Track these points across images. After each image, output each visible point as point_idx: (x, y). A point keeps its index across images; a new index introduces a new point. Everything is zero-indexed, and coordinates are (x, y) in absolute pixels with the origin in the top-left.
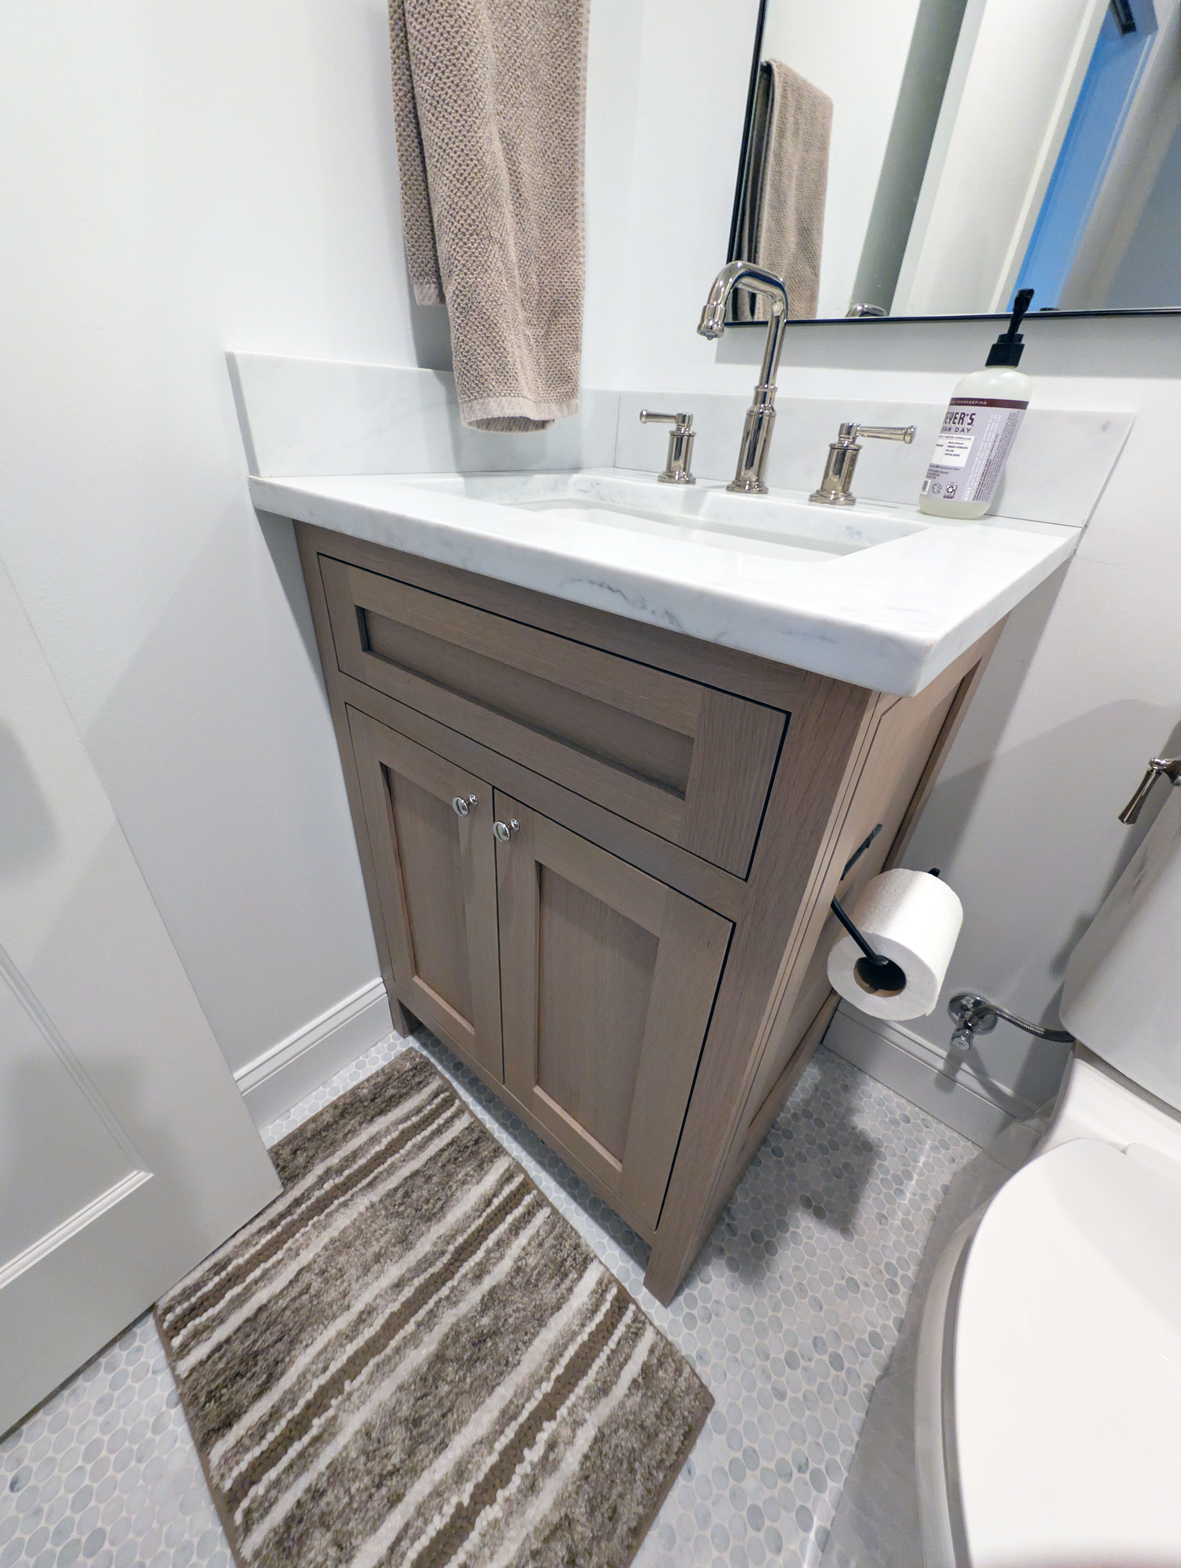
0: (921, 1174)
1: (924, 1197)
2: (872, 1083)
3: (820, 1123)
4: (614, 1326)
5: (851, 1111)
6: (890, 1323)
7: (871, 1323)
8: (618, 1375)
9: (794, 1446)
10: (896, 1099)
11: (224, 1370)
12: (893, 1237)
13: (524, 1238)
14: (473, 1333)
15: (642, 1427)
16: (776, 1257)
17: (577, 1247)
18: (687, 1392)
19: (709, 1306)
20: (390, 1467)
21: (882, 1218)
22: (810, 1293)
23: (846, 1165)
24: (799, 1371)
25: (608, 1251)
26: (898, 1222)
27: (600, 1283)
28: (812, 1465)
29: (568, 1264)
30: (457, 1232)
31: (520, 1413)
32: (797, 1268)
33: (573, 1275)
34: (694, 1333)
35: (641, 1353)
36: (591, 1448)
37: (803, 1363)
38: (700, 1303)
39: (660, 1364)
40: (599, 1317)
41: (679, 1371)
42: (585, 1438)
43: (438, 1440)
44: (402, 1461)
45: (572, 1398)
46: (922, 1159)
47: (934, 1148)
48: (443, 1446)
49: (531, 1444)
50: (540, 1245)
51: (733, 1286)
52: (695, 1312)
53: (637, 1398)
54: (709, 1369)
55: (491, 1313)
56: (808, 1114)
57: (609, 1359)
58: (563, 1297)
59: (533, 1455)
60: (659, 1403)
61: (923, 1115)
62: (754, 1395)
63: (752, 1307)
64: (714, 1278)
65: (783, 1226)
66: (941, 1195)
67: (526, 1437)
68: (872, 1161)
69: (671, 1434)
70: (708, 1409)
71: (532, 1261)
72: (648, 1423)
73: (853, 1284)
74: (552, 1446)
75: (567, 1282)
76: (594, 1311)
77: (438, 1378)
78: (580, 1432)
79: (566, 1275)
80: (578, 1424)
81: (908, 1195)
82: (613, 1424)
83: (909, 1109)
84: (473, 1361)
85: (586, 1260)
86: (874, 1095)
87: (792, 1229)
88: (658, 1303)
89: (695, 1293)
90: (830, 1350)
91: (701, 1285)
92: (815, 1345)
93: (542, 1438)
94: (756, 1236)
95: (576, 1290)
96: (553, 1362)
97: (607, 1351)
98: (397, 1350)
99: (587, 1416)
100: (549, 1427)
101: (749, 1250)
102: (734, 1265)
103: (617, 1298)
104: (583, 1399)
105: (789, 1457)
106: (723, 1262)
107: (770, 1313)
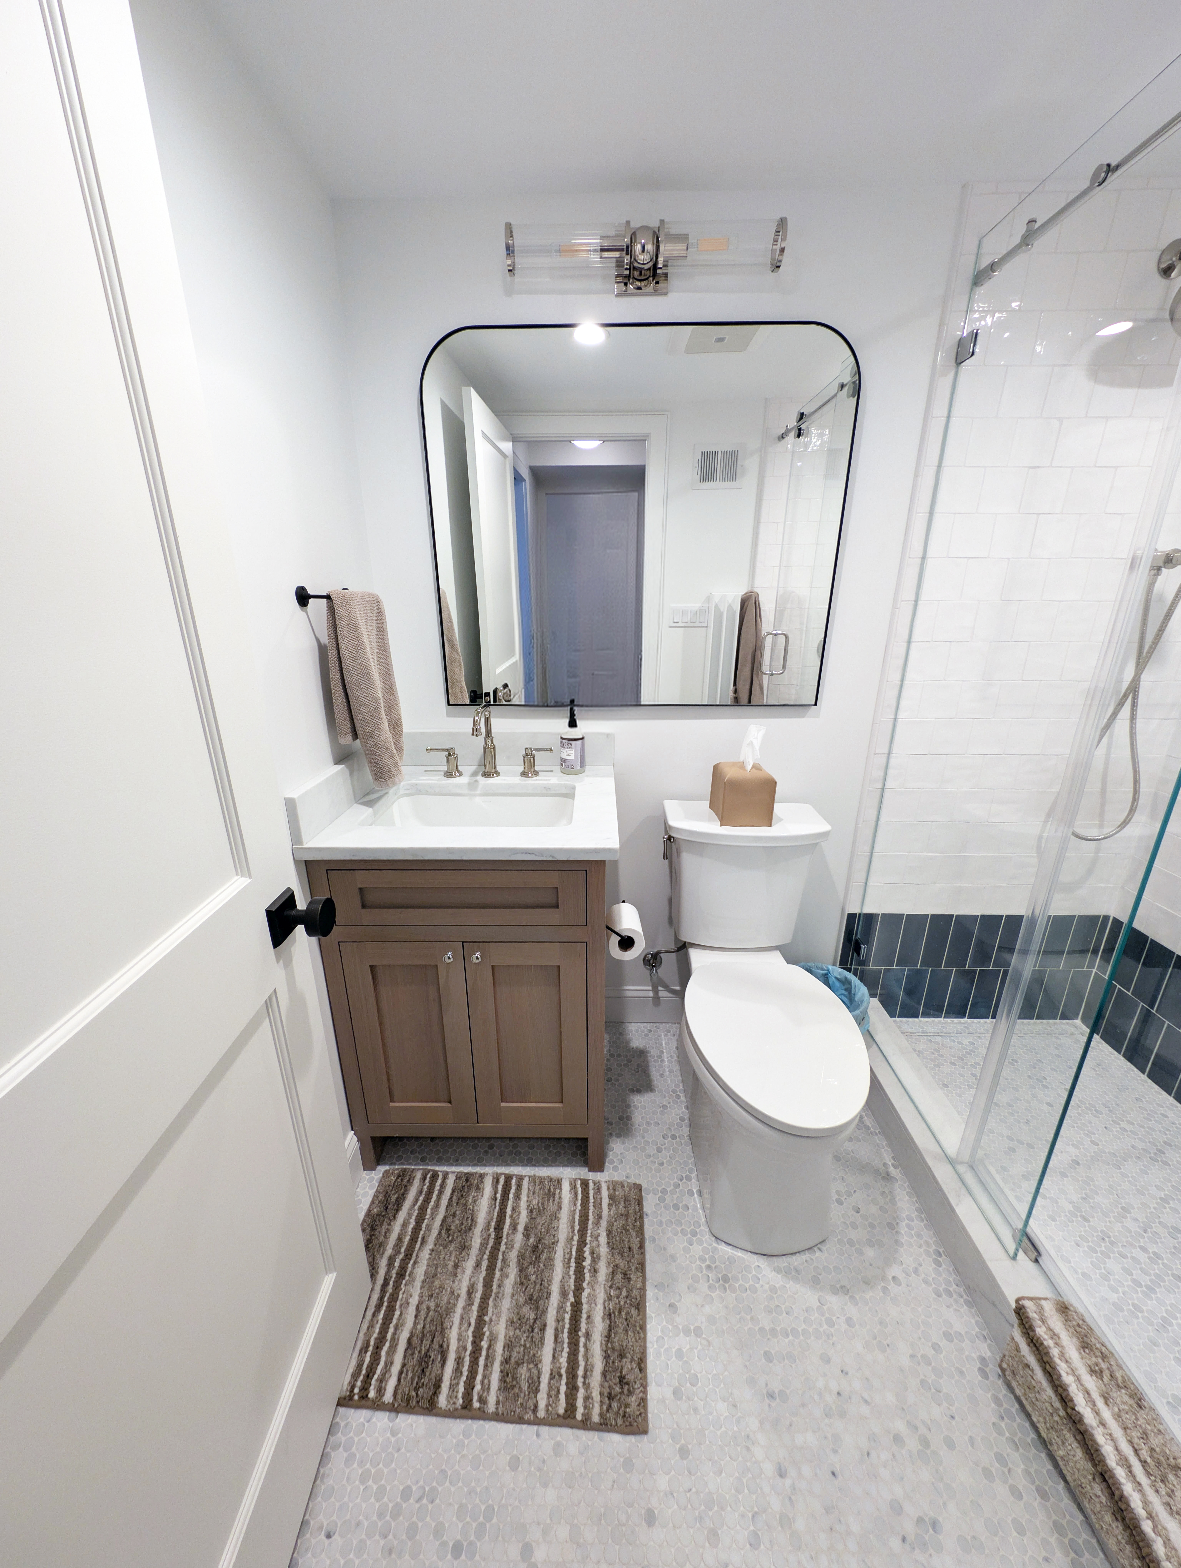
0: (666, 1048)
1: (672, 1057)
2: (630, 1025)
3: (619, 1056)
4: (588, 1194)
5: (628, 1042)
6: (684, 1109)
7: (677, 1115)
8: (601, 1208)
9: (675, 1175)
10: (642, 1025)
11: (414, 1375)
12: (669, 1079)
13: (524, 1198)
14: (530, 1249)
15: (622, 1215)
16: (633, 1120)
17: (551, 1180)
18: (630, 1190)
19: (619, 1157)
20: (532, 1321)
21: (662, 1075)
22: (652, 1122)
23: (638, 1065)
24: (663, 1151)
25: (565, 1172)
26: (668, 1073)
27: (571, 1184)
28: (684, 1176)
29: (552, 1190)
30: (489, 1223)
31: (571, 1254)
32: (642, 1118)
33: (558, 1191)
34: (620, 1171)
35: (605, 1193)
36: (608, 1239)
37: (663, 1147)
38: (615, 1160)
39: (615, 1190)
40: (580, 1196)
41: (623, 1186)
42: (603, 1239)
43: (546, 1294)
44: (536, 1314)
45: (589, 1232)
46: (664, 1042)
47: (666, 1035)
48: (549, 1294)
49: (584, 1259)
50: (534, 1193)
51: (623, 1143)
52: (615, 1164)
53: (614, 1208)
54: (633, 1178)
55: (532, 1235)
56: (612, 1056)
57: (594, 1206)
58: (559, 1203)
59: (587, 1263)
60: (622, 1203)
61: (655, 1025)
62: (653, 1172)
63: (635, 1144)
64: (614, 1146)
65: (628, 1106)
66: (676, 1051)
67: (580, 1258)
68: (647, 1057)
69: (634, 1207)
70: (641, 1190)
71: (535, 1202)
72: (623, 1212)
73: (664, 1107)
74: (592, 1253)
75: (557, 1196)
76: (576, 1196)
77: (527, 1277)
78: (600, 1239)
79: (554, 1194)
80: (597, 1238)
81: (666, 1060)
82: (610, 1225)
83: (649, 1026)
84: (538, 1258)
85: (559, 1181)
86: (633, 1029)
87: (632, 1105)
88: (599, 1173)
89: (611, 1157)
90: (669, 1135)
91: (611, 1153)
92: (664, 1138)
93: (587, 1254)
94: (621, 1118)
95: (563, 1196)
96: (573, 1227)
97: (591, 1205)
98: (499, 1286)
99: (599, 1231)
100: (587, 1250)
101: (621, 1126)
102: (619, 1136)
103: (582, 1184)
104: (594, 1228)
105: (676, 1180)
106: (614, 1138)
107: (642, 1141)
